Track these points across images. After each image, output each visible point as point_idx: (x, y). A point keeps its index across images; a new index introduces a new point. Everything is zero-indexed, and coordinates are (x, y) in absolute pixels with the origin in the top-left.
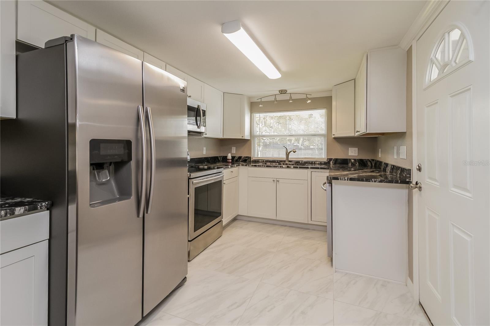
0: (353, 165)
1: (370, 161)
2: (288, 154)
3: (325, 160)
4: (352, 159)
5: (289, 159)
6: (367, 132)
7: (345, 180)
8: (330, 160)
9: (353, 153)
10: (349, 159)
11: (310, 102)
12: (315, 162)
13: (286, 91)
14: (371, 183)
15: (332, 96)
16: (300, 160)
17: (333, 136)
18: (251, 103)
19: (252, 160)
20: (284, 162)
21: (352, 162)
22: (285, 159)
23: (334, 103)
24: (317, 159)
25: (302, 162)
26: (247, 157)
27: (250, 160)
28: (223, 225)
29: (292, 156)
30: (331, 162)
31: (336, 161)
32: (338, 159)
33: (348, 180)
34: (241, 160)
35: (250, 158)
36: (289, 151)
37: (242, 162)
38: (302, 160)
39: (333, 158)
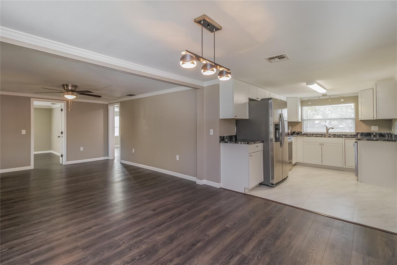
0: (375, 136)
1: (387, 134)
2: (327, 130)
3: (355, 134)
4: (374, 133)
5: (328, 133)
6: (377, 119)
7: (365, 140)
8: (358, 133)
9: (374, 129)
10: (372, 133)
11: (343, 101)
12: (347, 135)
13: (327, 95)
14: (378, 141)
15: (358, 96)
16: (337, 133)
17: (359, 120)
18: (301, 101)
19: (302, 133)
20: (325, 134)
21: (374, 135)
22: (326, 133)
23: (360, 100)
24: (349, 133)
25: (338, 135)
26: (299, 132)
27: (301, 133)
28: (293, 164)
29: (331, 131)
30: (359, 135)
31: (362, 134)
32: (363, 133)
33: (366, 140)
34: (295, 134)
35: (301, 132)
36: (328, 129)
37: (296, 134)
38: (338, 133)
39: (360, 132)
